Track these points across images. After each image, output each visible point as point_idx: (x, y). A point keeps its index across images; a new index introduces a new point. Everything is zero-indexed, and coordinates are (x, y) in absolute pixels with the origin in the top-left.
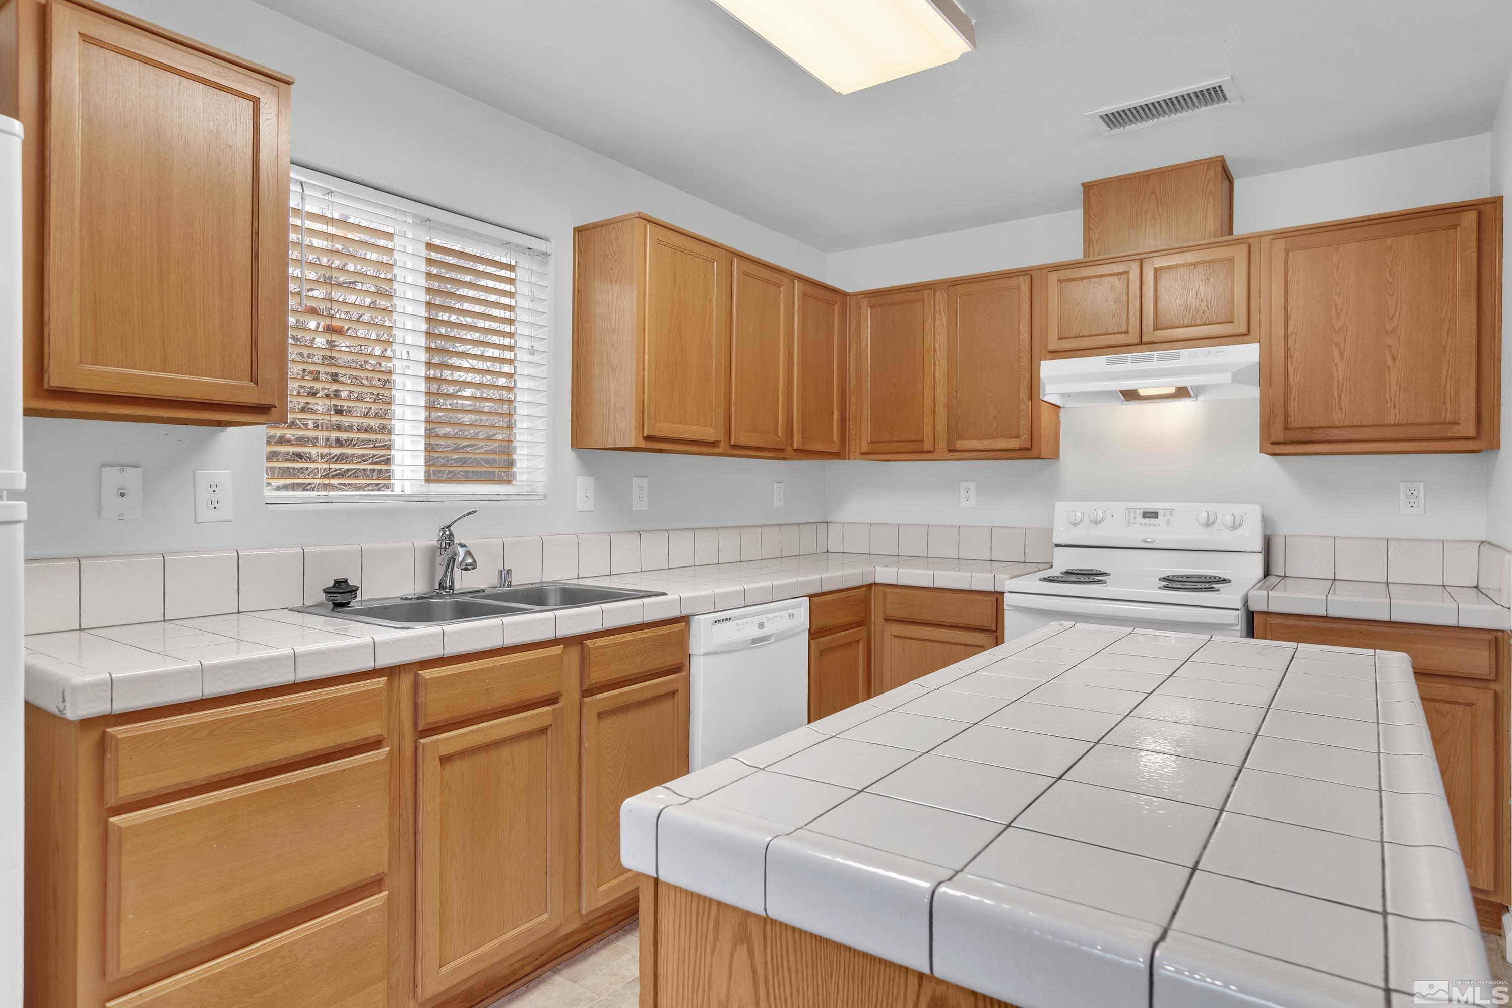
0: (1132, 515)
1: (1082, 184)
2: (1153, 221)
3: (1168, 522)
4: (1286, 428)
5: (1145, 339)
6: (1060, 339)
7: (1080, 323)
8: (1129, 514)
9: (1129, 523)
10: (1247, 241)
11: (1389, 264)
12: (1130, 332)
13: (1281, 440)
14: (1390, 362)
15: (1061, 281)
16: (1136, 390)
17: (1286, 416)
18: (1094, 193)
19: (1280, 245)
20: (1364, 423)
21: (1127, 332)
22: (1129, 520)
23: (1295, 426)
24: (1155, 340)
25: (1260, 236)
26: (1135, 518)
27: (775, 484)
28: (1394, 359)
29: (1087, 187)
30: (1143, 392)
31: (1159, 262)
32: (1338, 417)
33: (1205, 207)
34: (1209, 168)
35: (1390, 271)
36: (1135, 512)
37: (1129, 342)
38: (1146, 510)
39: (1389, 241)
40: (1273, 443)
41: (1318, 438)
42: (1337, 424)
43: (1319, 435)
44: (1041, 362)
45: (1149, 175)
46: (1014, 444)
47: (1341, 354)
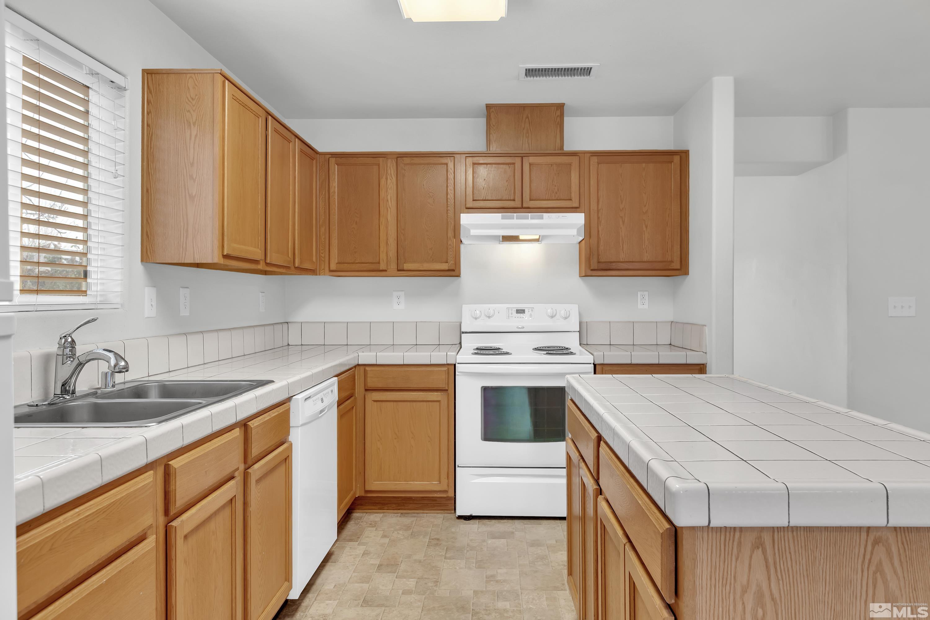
0: (510, 311)
1: (486, 104)
2: (527, 135)
3: (531, 316)
4: (599, 262)
5: (524, 205)
6: (474, 200)
7: (486, 192)
8: (509, 311)
9: (509, 317)
10: (578, 154)
11: (644, 177)
12: (516, 199)
13: (596, 268)
14: (645, 229)
15: (474, 164)
16: (519, 236)
17: (598, 255)
18: (493, 112)
19: (595, 160)
20: (634, 260)
21: (514, 200)
22: (509, 315)
23: (603, 261)
24: (530, 206)
25: (585, 153)
26: (512, 313)
27: (260, 293)
28: (646, 227)
29: (489, 107)
30: (521, 237)
31: (532, 159)
32: (622, 257)
33: (556, 132)
34: (557, 109)
35: (644, 181)
36: (512, 310)
37: (516, 206)
38: (518, 309)
39: (644, 165)
40: (592, 270)
41: (614, 267)
42: (621, 260)
43: (614, 266)
44: (461, 214)
45: (525, 107)
46: (445, 266)
47: (623, 222)
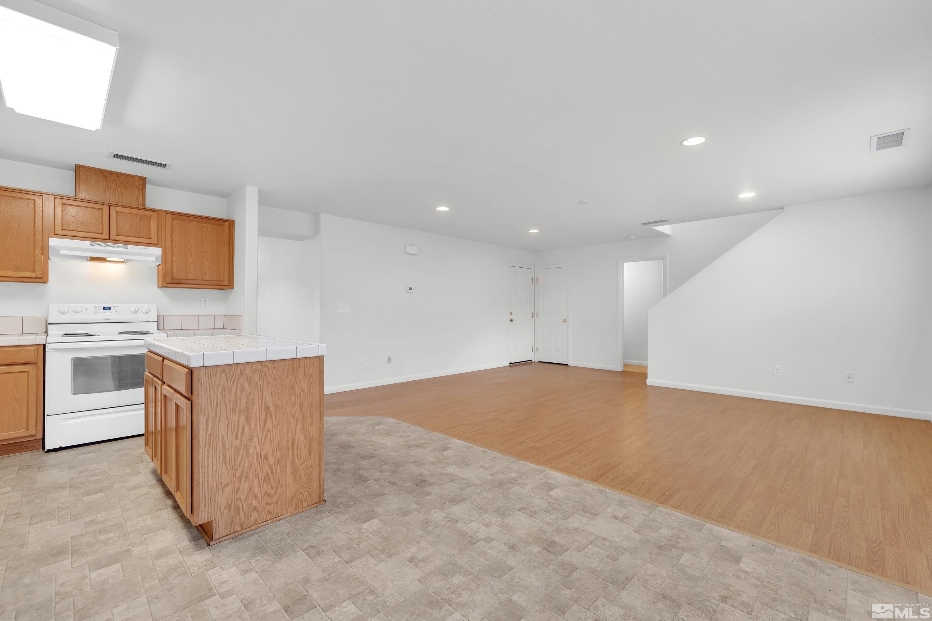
0: (97, 309)
1: (76, 165)
2: (114, 192)
3: (116, 311)
4: (172, 279)
5: (111, 238)
6: (63, 230)
7: (75, 225)
8: (96, 309)
9: (96, 312)
10: (157, 211)
11: (205, 231)
12: (104, 233)
13: (170, 282)
14: (205, 261)
15: (63, 204)
16: (106, 258)
17: (172, 275)
18: (82, 170)
19: (169, 216)
20: (198, 279)
21: (102, 234)
22: (96, 311)
23: (175, 278)
24: (116, 239)
25: (162, 211)
26: (99, 310)
28: (207, 260)
29: (77, 166)
30: (108, 259)
31: (118, 209)
32: (190, 276)
33: (139, 194)
34: (140, 180)
35: (205, 234)
36: (99, 308)
37: (104, 238)
38: (105, 307)
39: (205, 224)
40: (167, 283)
41: (183, 283)
42: (189, 278)
43: (183, 281)
44: (49, 238)
45: (112, 173)
46: (31, 276)
47: (191, 256)
